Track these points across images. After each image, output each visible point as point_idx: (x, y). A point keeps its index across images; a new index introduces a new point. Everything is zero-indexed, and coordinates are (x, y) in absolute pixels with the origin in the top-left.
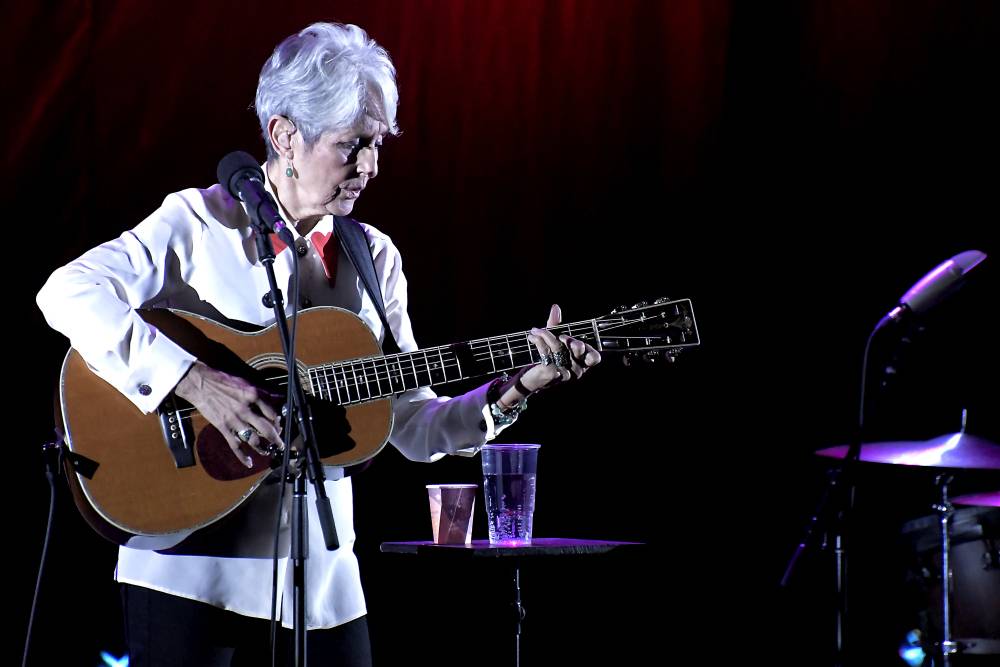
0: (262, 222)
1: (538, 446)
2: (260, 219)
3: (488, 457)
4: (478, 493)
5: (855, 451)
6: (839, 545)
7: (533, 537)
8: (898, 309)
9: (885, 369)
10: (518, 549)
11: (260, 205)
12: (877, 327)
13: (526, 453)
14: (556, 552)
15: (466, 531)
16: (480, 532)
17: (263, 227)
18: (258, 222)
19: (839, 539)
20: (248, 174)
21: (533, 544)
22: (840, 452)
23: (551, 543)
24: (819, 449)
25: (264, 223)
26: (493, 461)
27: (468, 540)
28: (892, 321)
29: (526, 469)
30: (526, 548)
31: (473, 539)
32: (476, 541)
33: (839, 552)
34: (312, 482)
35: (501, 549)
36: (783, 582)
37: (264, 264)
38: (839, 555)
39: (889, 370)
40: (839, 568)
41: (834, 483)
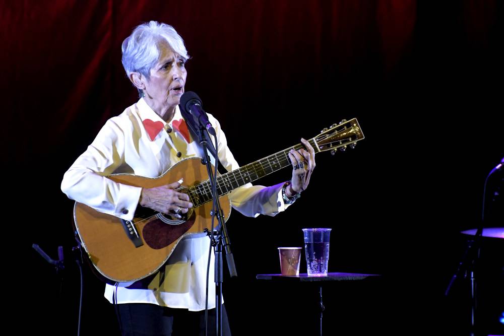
0: (201, 124)
1: (330, 230)
2: (200, 122)
3: (307, 235)
4: (302, 252)
5: (480, 232)
6: (472, 276)
7: (328, 272)
8: (500, 165)
9: (494, 194)
10: (322, 278)
11: (200, 116)
12: (490, 174)
13: (325, 233)
14: (339, 279)
15: (296, 269)
16: (303, 270)
17: (201, 127)
19: (472, 273)
20: (194, 102)
21: (328, 275)
22: (473, 233)
23: (338, 276)
24: (463, 231)
25: (202, 125)
26: (309, 236)
27: (298, 274)
28: (497, 170)
29: (325, 240)
30: (326, 277)
31: (300, 273)
33: (473, 279)
35: (313, 278)
36: (446, 294)
38: (473, 281)
39: (496, 194)
40: (473, 286)
41: (470, 247)
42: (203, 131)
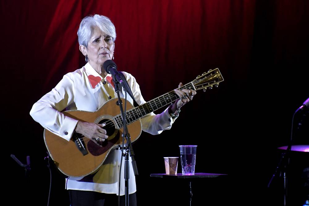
0: (116, 80)
1: (197, 146)
2: (116, 79)
3: (182, 149)
4: (179, 160)
5: (290, 148)
6: (285, 175)
7: (195, 172)
8: (302, 106)
10: (190, 176)
11: (115, 75)
12: (296, 112)
13: (193, 148)
14: (202, 177)
15: (175, 171)
16: (180, 171)
17: (116, 82)
18: (115, 80)
19: (285, 174)
20: (112, 66)
21: (195, 175)
22: (285, 148)
23: (200, 174)
24: (280, 147)
26: (183, 150)
27: (176, 173)
28: (301, 110)
29: (193, 153)
30: (193, 176)
31: (177, 173)
32: (178, 174)
33: (285, 177)
34: (130, 156)
35: (186, 176)
36: (268, 186)
37: (117, 92)
38: (285, 178)
39: (300, 124)
40: (285, 182)
41: (283, 157)
42: (117, 84)
